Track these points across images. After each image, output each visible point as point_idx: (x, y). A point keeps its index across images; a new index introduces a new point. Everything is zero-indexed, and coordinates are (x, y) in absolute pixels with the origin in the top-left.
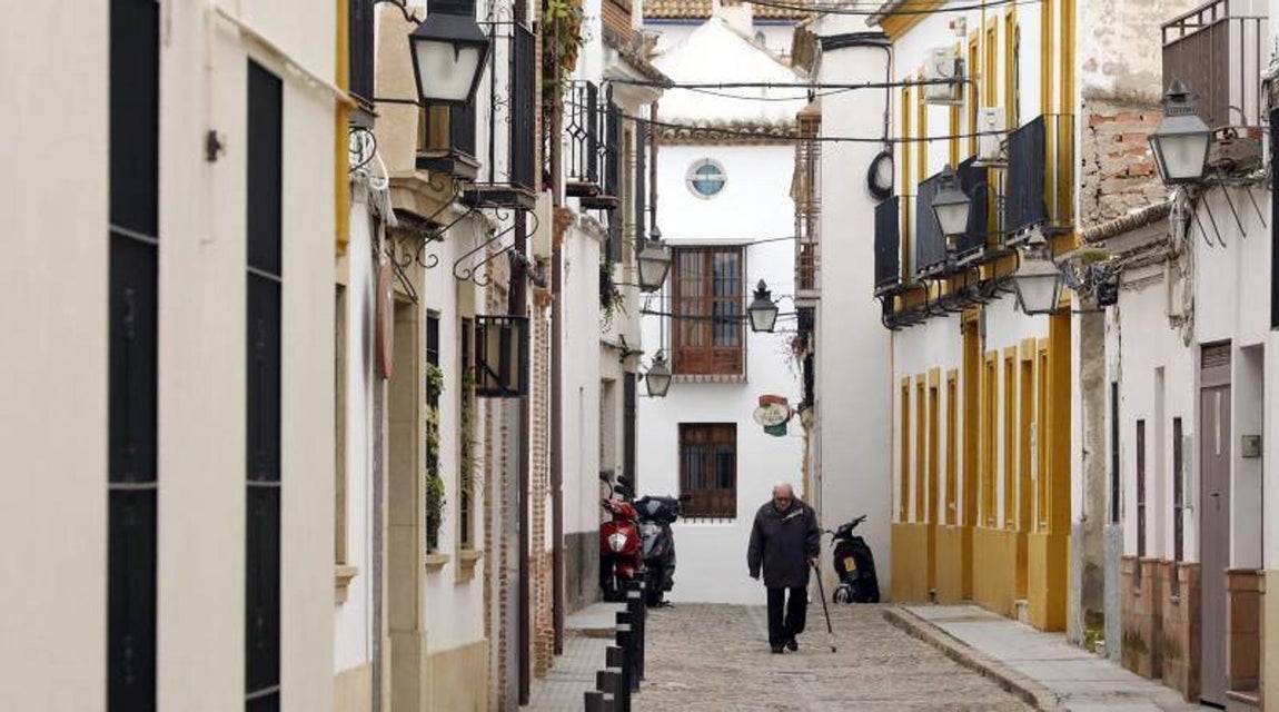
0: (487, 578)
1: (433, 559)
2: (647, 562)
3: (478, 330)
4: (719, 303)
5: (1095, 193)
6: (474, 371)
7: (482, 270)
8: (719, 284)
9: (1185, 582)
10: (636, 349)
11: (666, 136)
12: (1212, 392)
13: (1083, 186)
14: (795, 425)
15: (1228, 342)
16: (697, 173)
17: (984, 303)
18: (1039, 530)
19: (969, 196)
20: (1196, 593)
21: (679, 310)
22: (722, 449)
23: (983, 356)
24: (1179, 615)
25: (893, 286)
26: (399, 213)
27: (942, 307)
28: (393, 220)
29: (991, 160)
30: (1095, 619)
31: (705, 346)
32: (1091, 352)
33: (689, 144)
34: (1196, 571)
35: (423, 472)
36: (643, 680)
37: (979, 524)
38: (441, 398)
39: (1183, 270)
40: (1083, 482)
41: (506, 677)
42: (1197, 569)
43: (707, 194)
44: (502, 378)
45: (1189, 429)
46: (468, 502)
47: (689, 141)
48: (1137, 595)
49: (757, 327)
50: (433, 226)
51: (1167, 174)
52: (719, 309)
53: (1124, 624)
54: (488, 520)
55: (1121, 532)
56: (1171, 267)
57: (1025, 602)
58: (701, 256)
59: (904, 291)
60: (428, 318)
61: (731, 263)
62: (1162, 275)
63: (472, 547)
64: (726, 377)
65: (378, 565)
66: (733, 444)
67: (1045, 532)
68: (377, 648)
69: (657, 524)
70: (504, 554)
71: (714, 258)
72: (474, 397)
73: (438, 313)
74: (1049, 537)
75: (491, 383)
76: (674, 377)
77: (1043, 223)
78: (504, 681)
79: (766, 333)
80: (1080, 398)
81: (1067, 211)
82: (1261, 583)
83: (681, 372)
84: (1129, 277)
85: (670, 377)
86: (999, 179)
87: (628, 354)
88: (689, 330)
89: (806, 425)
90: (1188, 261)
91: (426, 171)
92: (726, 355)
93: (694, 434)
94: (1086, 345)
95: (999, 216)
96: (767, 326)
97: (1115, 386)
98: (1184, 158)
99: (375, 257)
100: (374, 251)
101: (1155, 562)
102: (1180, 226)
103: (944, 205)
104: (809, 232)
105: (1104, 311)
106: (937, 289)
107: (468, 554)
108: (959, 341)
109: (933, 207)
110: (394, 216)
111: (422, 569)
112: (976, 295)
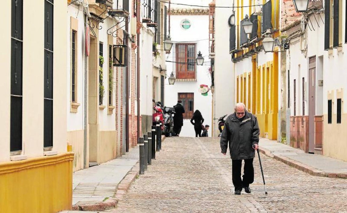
0: (117, 114)
1: (101, 106)
2: (166, 125)
3: (114, 49)
4: (189, 59)
5: (285, 21)
6: (113, 59)
7: (115, 33)
8: (189, 54)
9: (305, 121)
10: (164, 69)
11: (175, 12)
12: (312, 69)
13: (282, 19)
14: (210, 93)
15: (315, 56)
16: (183, 23)
17: (257, 53)
18: (271, 113)
19: (252, 23)
20: (308, 123)
21: (178, 61)
22: (190, 100)
23: (257, 68)
24: (304, 130)
25: (234, 50)
26: (91, 14)
27: (247, 55)
28: (90, 16)
29: (259, 13)
30: (284, 135)
31: (185, 71)
32: (283, 63)
33: (181, 15)
34: (307, 117)
35: (98, 83)
36: (161, 149)
37: (256, 114)
38: (103, 65)
39: (304, 38)
40: (281, 98)
41: (122, 143)
42: (308, 117)
43: (186, 29)
44: (120, 61)
45: (306, 80)
46: (111, 94)
47: (181, 14)
48: (294, 126)
49: (198, 64)
50: (101, 19)
51: (297, 10)
52: (189, 61)
53: (290, 135)
54: (117, 100)
55: (290, 110)
56: (302, 37)
57: (267, 133)
58: (184, 46)
59: (237, 52)
60: (100, 44)
61: (193, 48)
62: (299, 40)
63: (112, 105)
64: (191, 80)
65: (86, 104)
66: (193, 99)
67: (272, 113)
68: (85, 126)
69: (169, 114)
70: (122, 110)
71: (188, 46)
72: (113, 66)
73: (103, 43)
74: (273, 114)
75: (117, 63)
76: (176, 80)
77: (271, 29)
78: (121, 144)
79: (201, 66)
80: (280, 76)
81: (278, 26)
82: (322, 119)
83: (178, 78)
84: (292, 41)
85: (175, 79)
86: (260, 18)
87: (162, 70)
88: (181, 67)
89: (213, 92)
90: (306, 35)
91: (99, 3)
92: (191, 74)
93: (182, 96)
94: (282, 61)
95: (260, 28)
96: (201, 64)
97: (289, 71)
98: (302, 5)
99: (85, 25)
100: (85, 23)
101: (298, 117)
102: (304, 26)
103: (246, 25)
104: (213, 37)
105: (286, 51)
106: (246, 50)
107: (111, 107)
108: (251, 64)
109: (243, 26)
110: (90, 14)
111: (98, 109)
112: (255, 51)
